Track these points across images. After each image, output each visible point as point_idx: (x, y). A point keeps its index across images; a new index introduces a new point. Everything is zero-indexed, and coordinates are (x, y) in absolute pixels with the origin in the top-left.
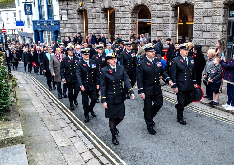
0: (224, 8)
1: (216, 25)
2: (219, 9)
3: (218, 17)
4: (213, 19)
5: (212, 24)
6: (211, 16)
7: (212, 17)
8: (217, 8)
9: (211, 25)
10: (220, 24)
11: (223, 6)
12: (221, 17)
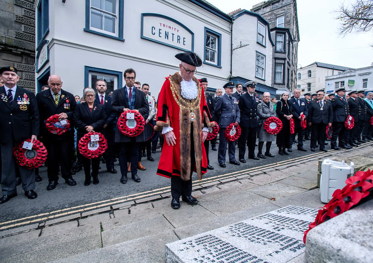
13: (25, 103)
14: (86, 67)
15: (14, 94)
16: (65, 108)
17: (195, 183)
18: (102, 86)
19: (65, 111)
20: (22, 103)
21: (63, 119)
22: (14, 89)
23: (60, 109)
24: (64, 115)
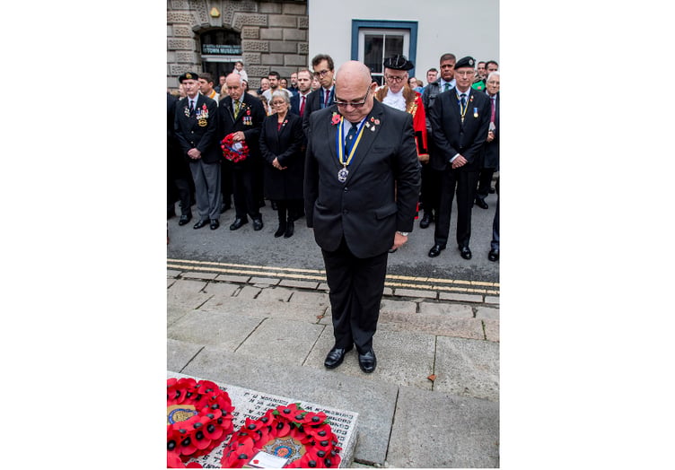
0: (194, 38)
1: (187, 65)
2: (187, 39)
3: (187, 52)
4: (179, 55)
5: (179, 63)
6: (174, 50)
7: (177, 52)
8: (183, 37)
9: (177, 65)
10: (192, 64)
11: (193, 35)
12: (192, 52)
13: (204, 116)
14: (354, 21)
15: (195, 105)
16: (245, 123)
17: (391, 280)
18: (302, 82)
19: (244, 128)
20: (200, 117)
21: (237, 141)
22: (196, 99)
23: (238, 125)
24: (239, 135)
